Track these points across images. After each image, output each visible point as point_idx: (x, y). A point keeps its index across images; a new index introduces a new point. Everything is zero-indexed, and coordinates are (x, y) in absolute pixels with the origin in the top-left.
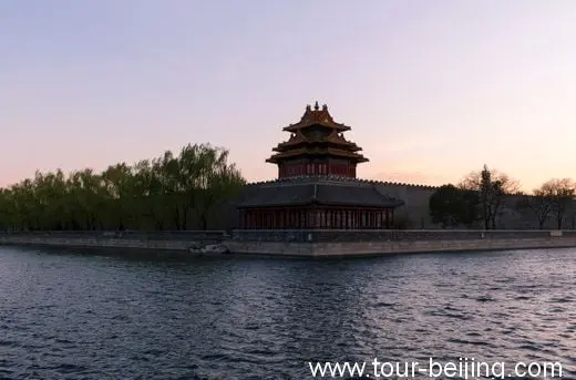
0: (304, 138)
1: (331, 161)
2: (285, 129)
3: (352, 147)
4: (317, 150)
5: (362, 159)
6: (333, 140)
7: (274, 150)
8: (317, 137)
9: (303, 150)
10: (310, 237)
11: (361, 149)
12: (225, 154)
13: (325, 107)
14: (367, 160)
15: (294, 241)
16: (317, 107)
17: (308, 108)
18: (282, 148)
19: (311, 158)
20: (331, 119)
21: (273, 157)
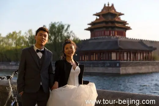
0: (103, 19)
1: (117, 29)
2: (94, 15)
3: (124, 23)
4: (110, 25)
5: (129, 28)
6: (117, 20)
7: (88, 24)
8: (110, 18)
9: (104, 25)
10: (118, 65)
11: (128, 24)
12: (69, 26)
13: (113, 5)
14: (131, 29)
15: (110, 66)
16: (108, 5)
17: (105, 5)
18: (93, 24)
19: (107, 28)
20: (115, 10)
21: (89, 28)
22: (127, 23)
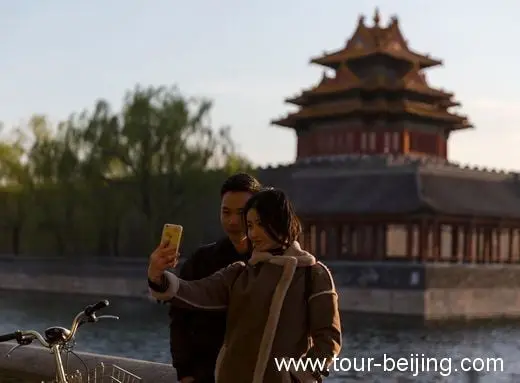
0: (353, 81)
1: (409, 126)
2: (314, 61)
3: (443, 99)
4: (382, 105)
5: (461, 123)
6: (411, 85)
7: (289, 101)
8: (381, 78)
9: (356, 104)
10: (415, 279)
11: (458, 104)
12: (206, 107)
13: (395, 23)
14: (470, 126)
16: (377, 20)
17: (361, 21)
18: (307, 99)
19: (369, 119)
20: (404, 44)
22: (455, 99)
